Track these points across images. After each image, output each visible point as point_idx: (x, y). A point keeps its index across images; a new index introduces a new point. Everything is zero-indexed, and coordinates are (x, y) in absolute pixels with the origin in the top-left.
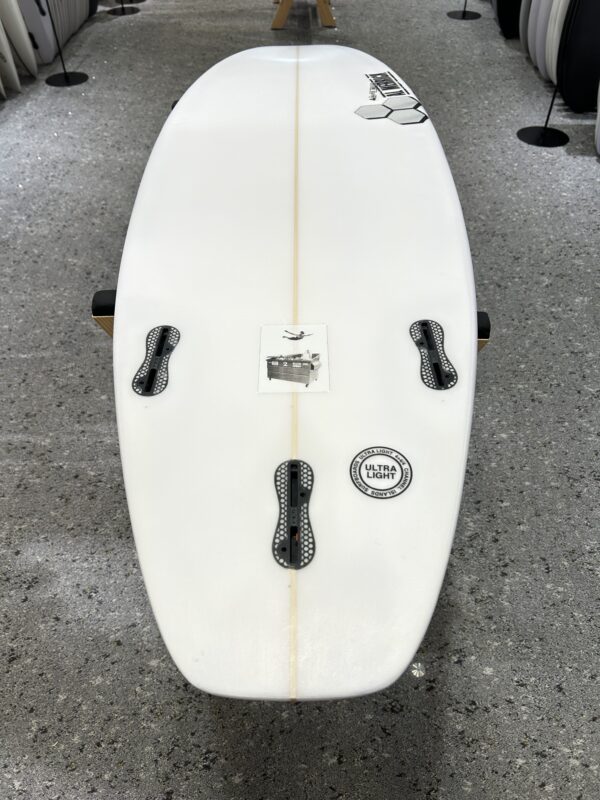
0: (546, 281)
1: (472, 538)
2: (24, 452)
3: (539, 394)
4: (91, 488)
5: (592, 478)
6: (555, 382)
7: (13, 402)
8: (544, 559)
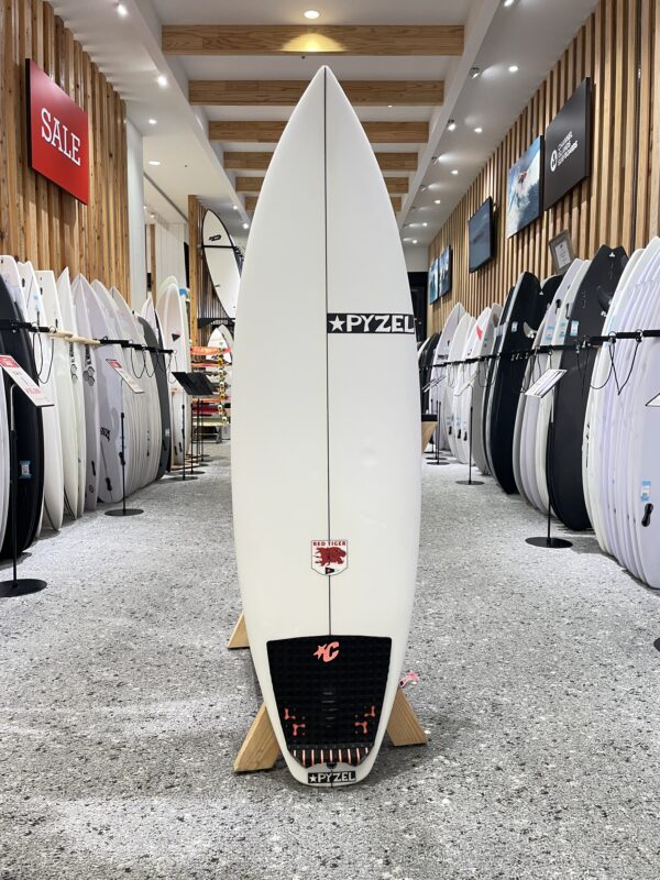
0: (568, 621)
1: (518, 791)
2: (48, 726)
3: (574, 691)
4: (113, 752)
5: (639, 747)
6: (588, 683)
7: (43, 692)
8: (600, 807)
